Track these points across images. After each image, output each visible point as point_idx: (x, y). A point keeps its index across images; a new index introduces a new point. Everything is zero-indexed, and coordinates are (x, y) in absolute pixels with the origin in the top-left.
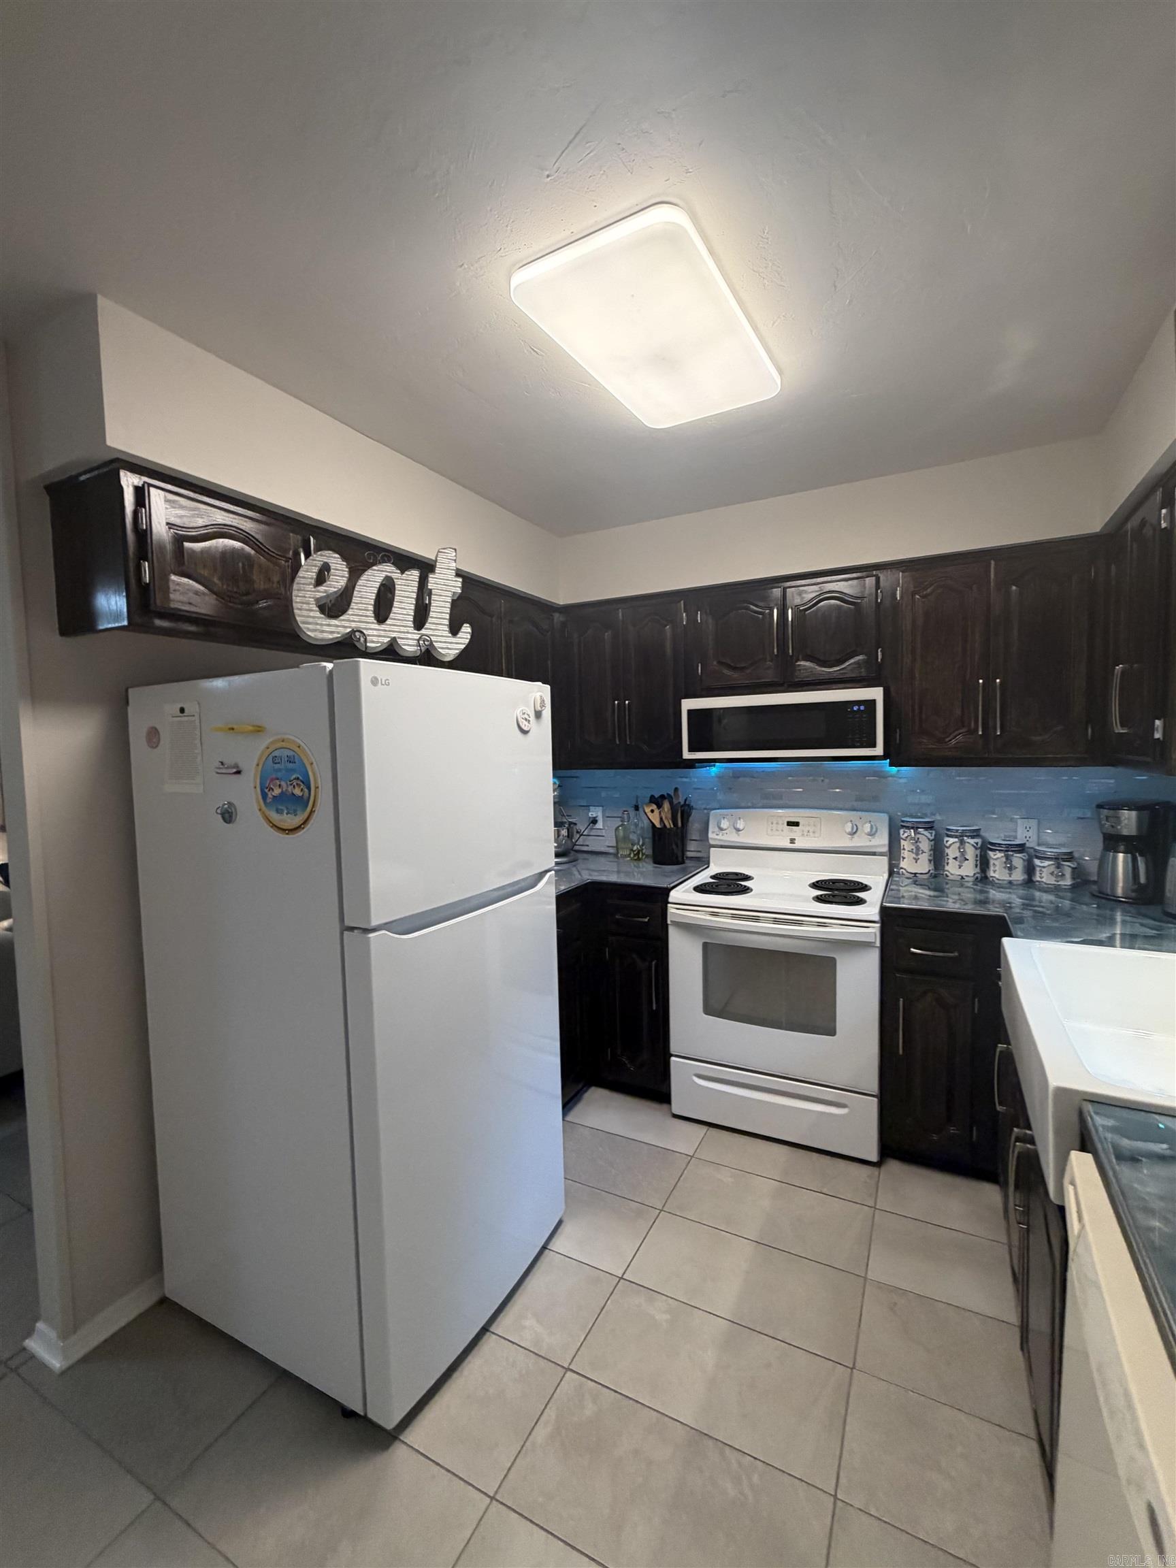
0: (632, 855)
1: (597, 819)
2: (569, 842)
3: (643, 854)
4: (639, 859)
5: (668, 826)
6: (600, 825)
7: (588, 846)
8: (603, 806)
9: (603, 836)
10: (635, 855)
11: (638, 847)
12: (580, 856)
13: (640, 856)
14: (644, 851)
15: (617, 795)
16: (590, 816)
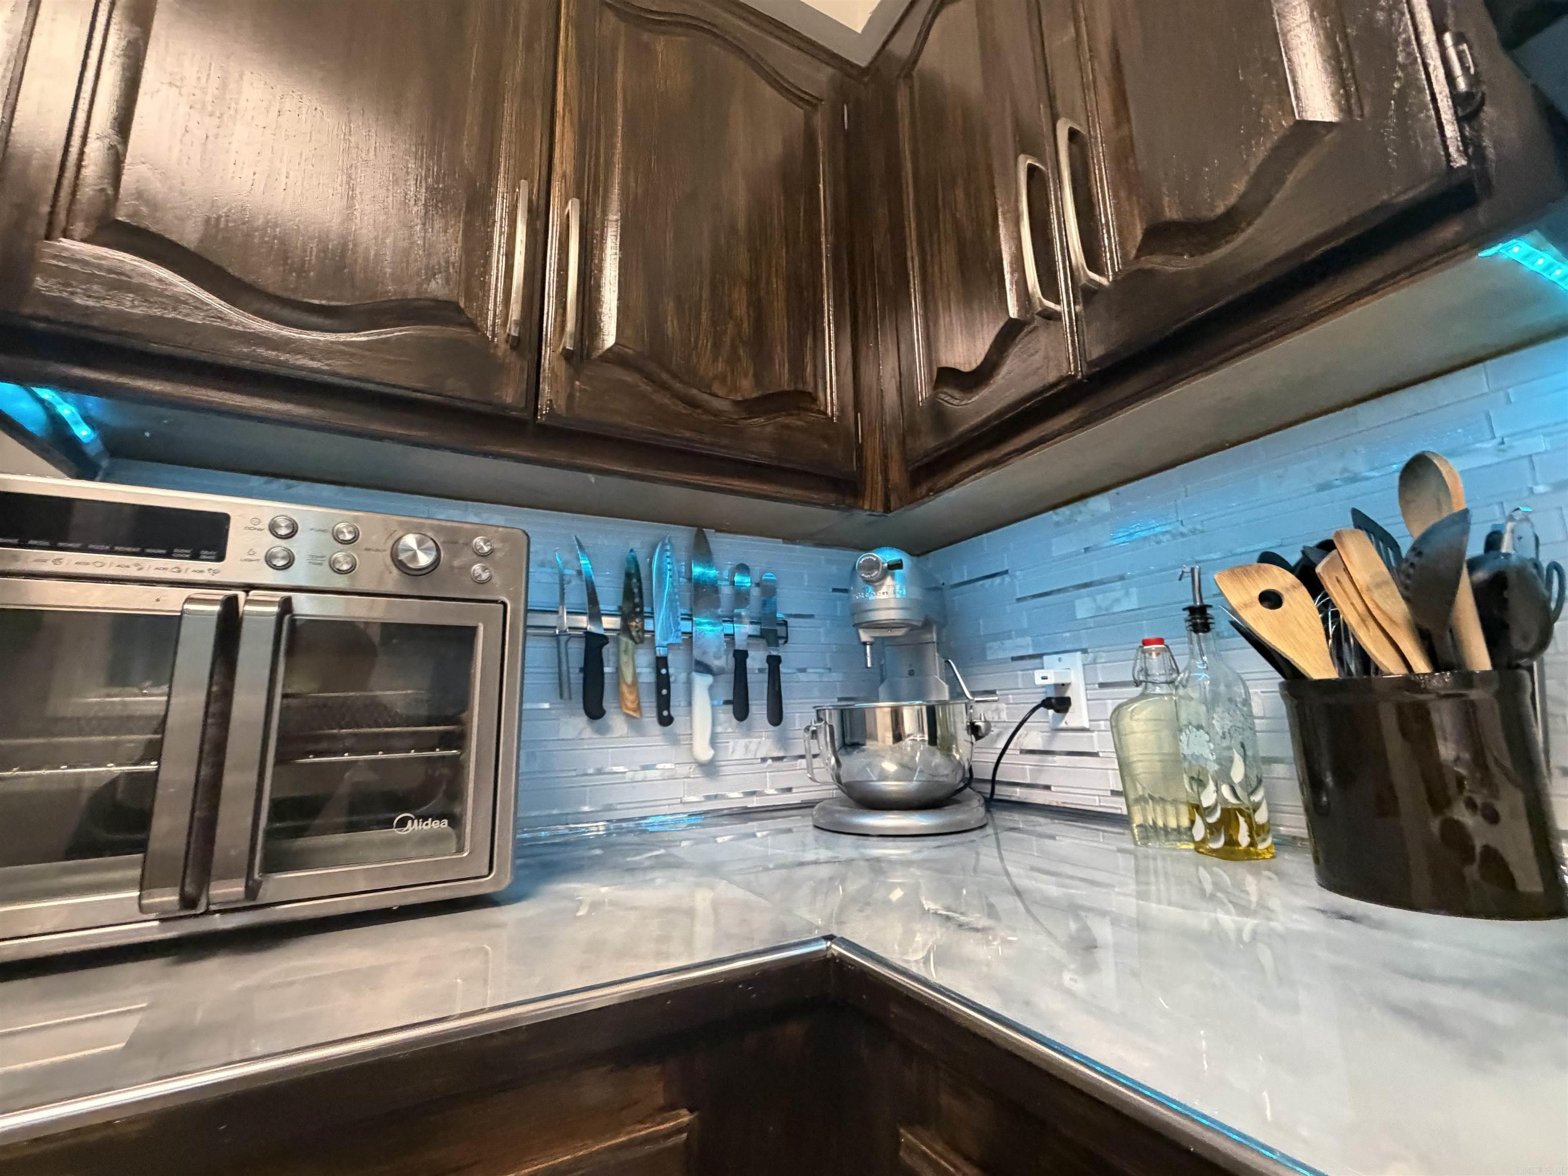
0: (1199, 832)
1: (1069, 694)
2: (938, 759)
3: (1256, 831)
4: (1230, 851)
5: (1392, 667)
6: (1078, 716)
7: (1048, 787)
8: (1084, 651)
9: (1095, 755)
10: (1213, 829)
11: (1225, 790)
12: (1017, 819)
13: (1243, 839)
14: (1261, 817)
15: (1131, 602)
16: (1039, 681)
